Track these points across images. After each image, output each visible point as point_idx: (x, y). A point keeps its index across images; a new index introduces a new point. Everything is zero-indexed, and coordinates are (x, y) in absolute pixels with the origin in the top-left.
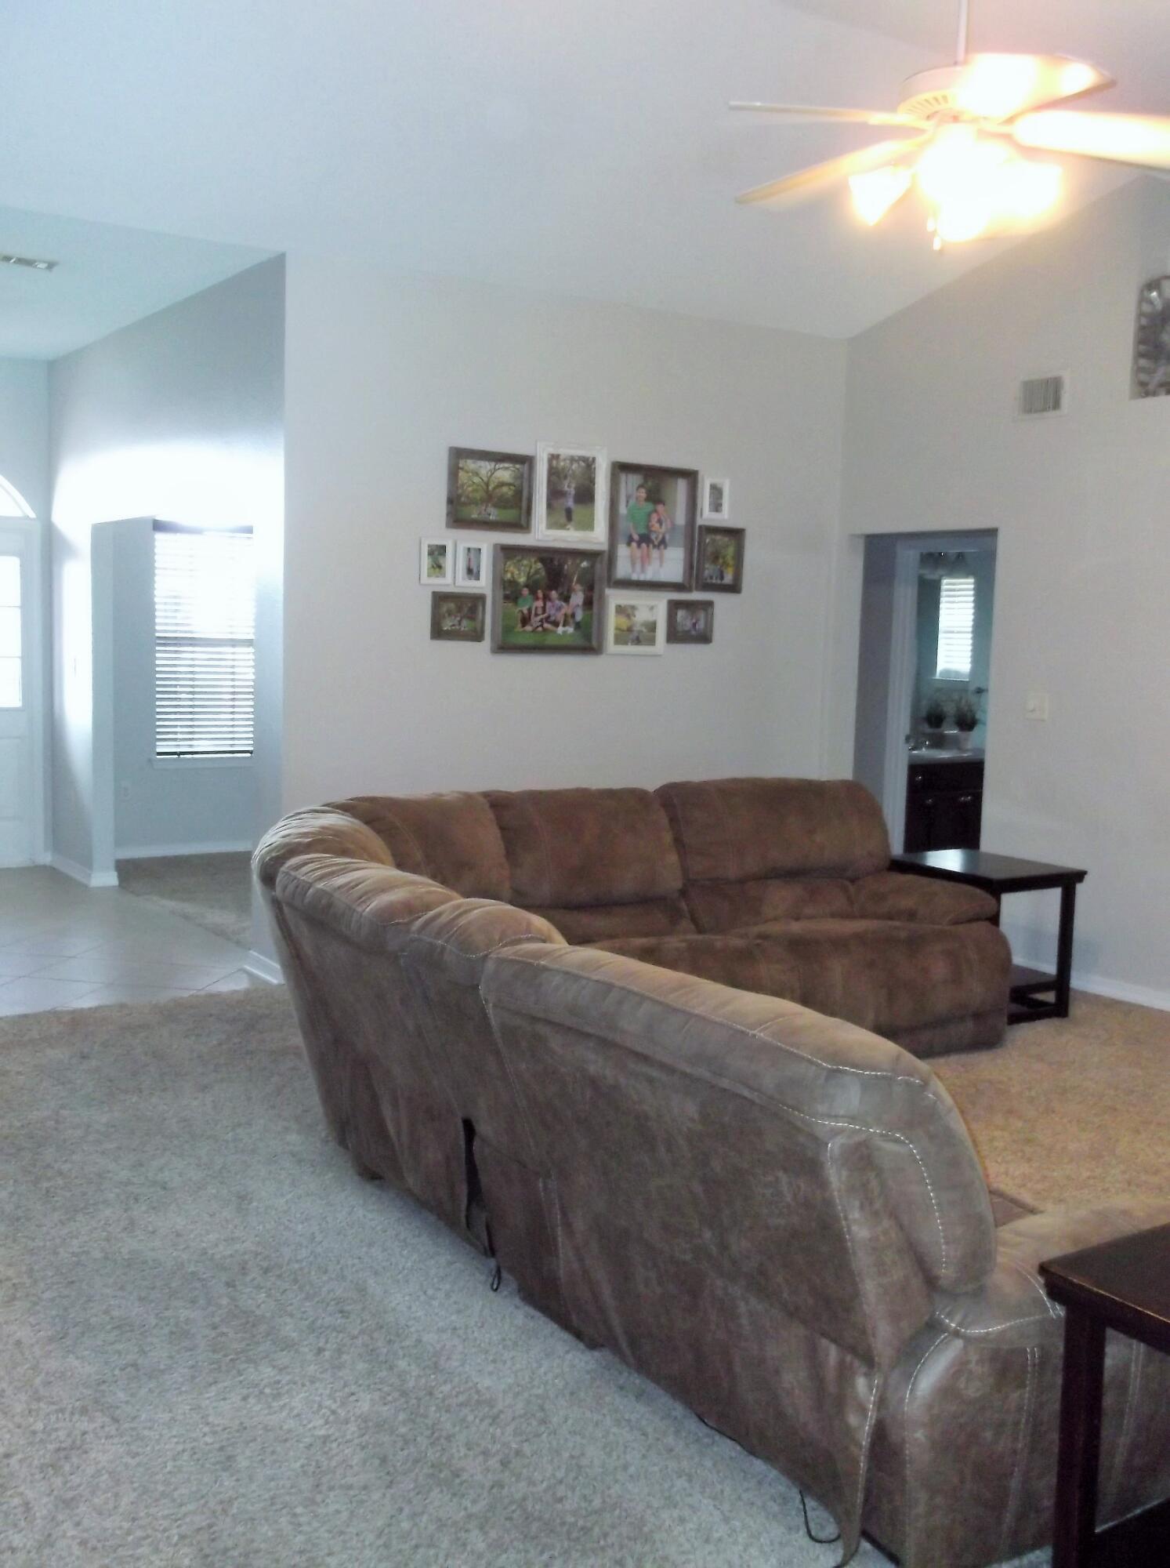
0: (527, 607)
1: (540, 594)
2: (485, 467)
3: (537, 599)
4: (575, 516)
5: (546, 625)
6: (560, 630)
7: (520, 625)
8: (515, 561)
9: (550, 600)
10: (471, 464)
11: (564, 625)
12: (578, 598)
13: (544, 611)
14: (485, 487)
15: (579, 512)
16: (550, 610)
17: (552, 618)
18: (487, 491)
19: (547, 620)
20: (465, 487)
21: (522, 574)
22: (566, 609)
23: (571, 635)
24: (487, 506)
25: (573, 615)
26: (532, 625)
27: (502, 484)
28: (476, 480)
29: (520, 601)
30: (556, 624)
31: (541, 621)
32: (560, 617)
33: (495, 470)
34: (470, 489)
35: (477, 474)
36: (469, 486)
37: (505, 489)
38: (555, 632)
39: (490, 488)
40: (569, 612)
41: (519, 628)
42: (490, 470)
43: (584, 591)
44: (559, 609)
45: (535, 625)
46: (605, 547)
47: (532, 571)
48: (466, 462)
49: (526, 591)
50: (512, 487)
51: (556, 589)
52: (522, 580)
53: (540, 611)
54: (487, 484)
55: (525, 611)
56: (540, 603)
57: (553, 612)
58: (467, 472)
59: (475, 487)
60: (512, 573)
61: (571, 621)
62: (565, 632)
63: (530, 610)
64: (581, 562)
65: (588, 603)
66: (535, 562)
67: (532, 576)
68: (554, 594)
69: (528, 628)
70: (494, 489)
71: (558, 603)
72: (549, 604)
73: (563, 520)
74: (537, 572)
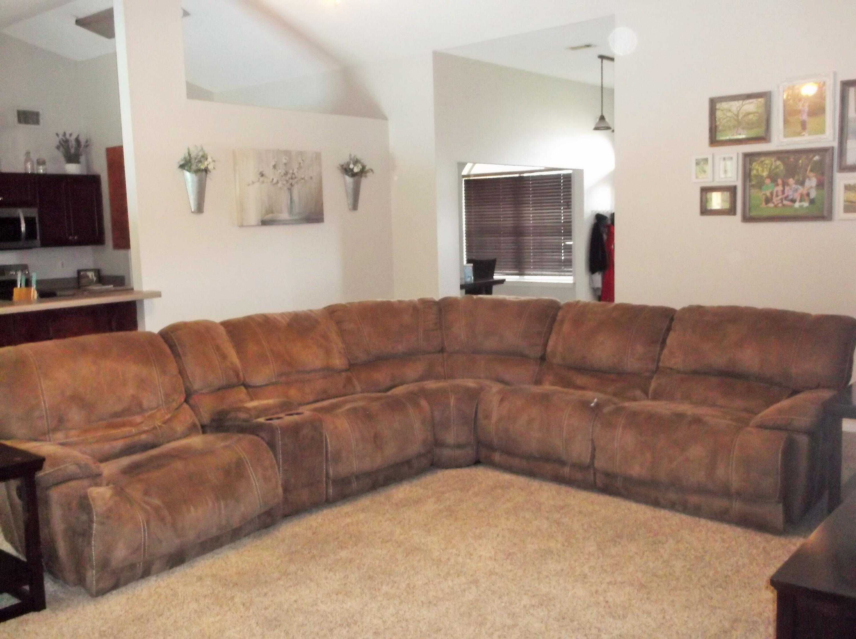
0: (770, 190)
1: (780, 181)
2: (735, 105)
3: (777, 185)
4: (808, 126)
5: (785, 202)
6: (797, 205)
7: (764, 203)
8: (759, 162)
9: (788, 185)
10: (724, 105)
11: (801, 201)
12: (812, 182)
13: (783, 192)
14: (736, 118)
15: (811, 123)
16: (788, 191)
17: (791, 197)
18: (738, 120)
19: (786, 198)
20: (721, 120)
21: (765, 170)
22: (802, 190)
23: (807, 208)
24: (738, 129)
25: (808, 195)
26: (773, 203)
27: (749, 114)
28: (729, 114)
29: (764, 187)
30: (793, 201)
31: (782, 199)
32: (797, 196)
33: (743, 105)
34: (725, 121)
35: (730, 111)
36: (724, 119)
37: (751, 116)
38: (791, 207)
39: (740, 118)
40: (805, 192)
41: (763, 205)
42: (739, 106)
43: (816, 177)
44: (796, 190)
45: (776, 203)
46: (835, 144)
47: (773, 167)
48: (721, 104)
49: (768, 181)
50: (757, 115)
51: (793, 177)
52: (765, 174)
53: (780, 193)
54: (737, 115)
55: (768, 194)
56: (780, 188)
57: (791, 193)
58: (722, 110)
59: (728, 118)
60: (757, 170)
61: (806, 198)
62: (801, 207)
63: (772, 194)
64: (814, 156)
65: (820, 185)
66: (775, 161)
67: (774, 169)
68: (791, 181)
69: (771, 205)
70: (744, 116)
71: (794, 186)
72: (787, 188)
73: (799, 128)
74: (777, 167)
